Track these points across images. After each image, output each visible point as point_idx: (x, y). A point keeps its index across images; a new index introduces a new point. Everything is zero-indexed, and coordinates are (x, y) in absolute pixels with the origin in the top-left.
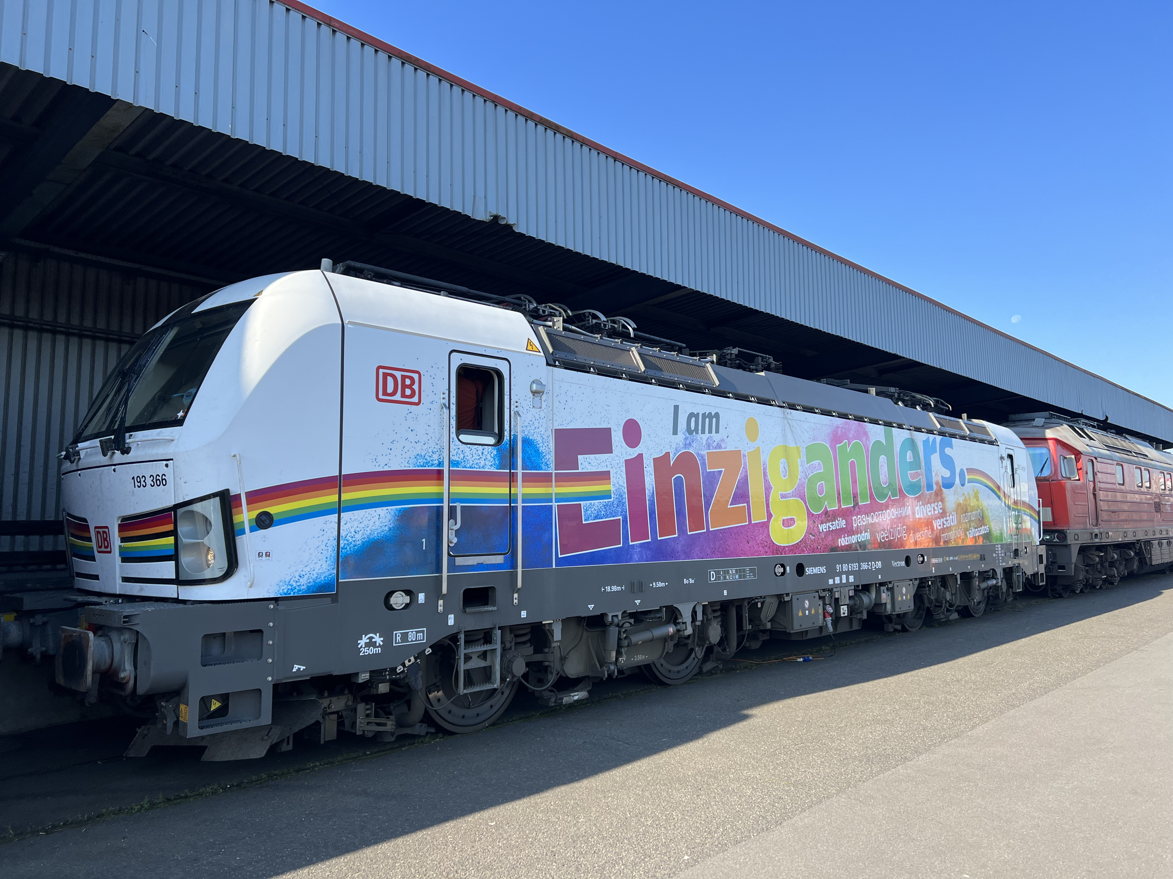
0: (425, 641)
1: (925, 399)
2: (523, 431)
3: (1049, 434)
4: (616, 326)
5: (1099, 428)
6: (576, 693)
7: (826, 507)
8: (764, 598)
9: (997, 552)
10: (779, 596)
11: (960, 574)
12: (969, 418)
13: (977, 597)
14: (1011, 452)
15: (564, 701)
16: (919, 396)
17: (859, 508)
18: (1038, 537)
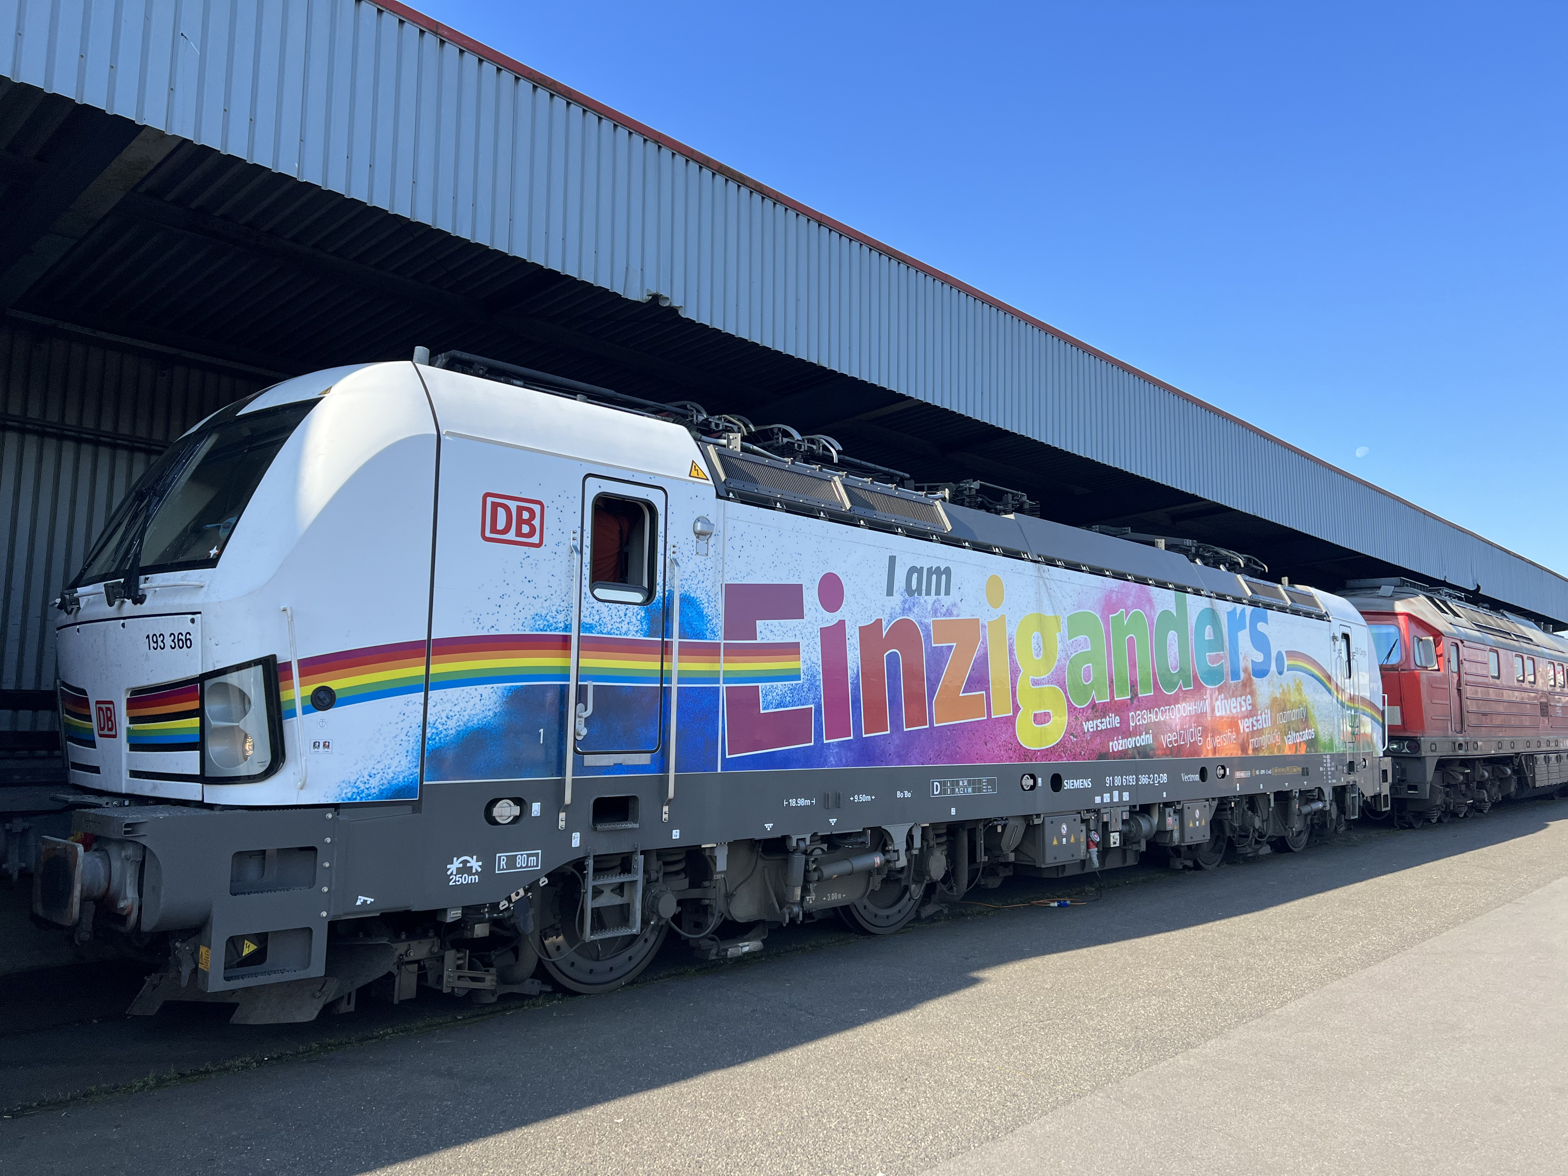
0: (539, 868)
1: (1232, 555)
2: (682, 586)
3: (1400, 607)
4: (815, 447)
5: (1468, 601)
6: (746, 943)
7: (1093, 699)
8: (1006, 819)
9: (1325, 765)
10: (1027, 818)
11: (1275, 793)
12: (1292, 582)
13: (1297, 825)
14: (1347, 631)
15: (729, 953)
16: (1224, 552)
17: (1139, 701)
18: (1382, 746)
